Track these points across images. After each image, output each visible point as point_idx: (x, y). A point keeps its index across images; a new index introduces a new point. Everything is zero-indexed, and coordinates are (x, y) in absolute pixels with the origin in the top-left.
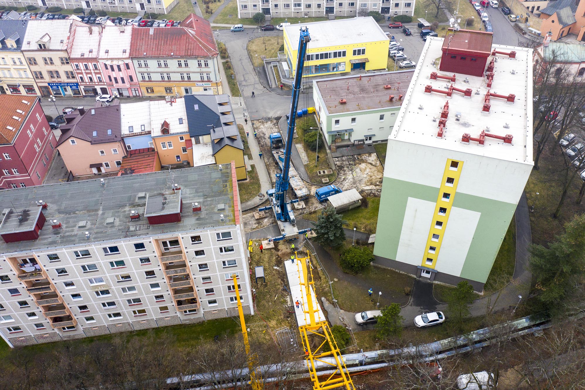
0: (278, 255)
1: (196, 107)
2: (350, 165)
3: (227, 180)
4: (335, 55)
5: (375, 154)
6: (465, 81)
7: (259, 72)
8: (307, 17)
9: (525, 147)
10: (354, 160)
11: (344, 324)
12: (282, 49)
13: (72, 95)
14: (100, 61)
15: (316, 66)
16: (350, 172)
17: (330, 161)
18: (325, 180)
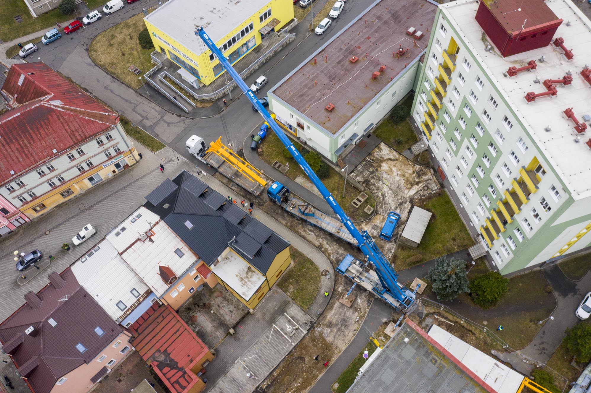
1: (189, 225)
2: (372, 173)
5: (382, 143)
6: (540, 61)
10: (372, 165)
11: (531, 364)
16: (381, 183)
17: (351, 181)
18: (368, 210)
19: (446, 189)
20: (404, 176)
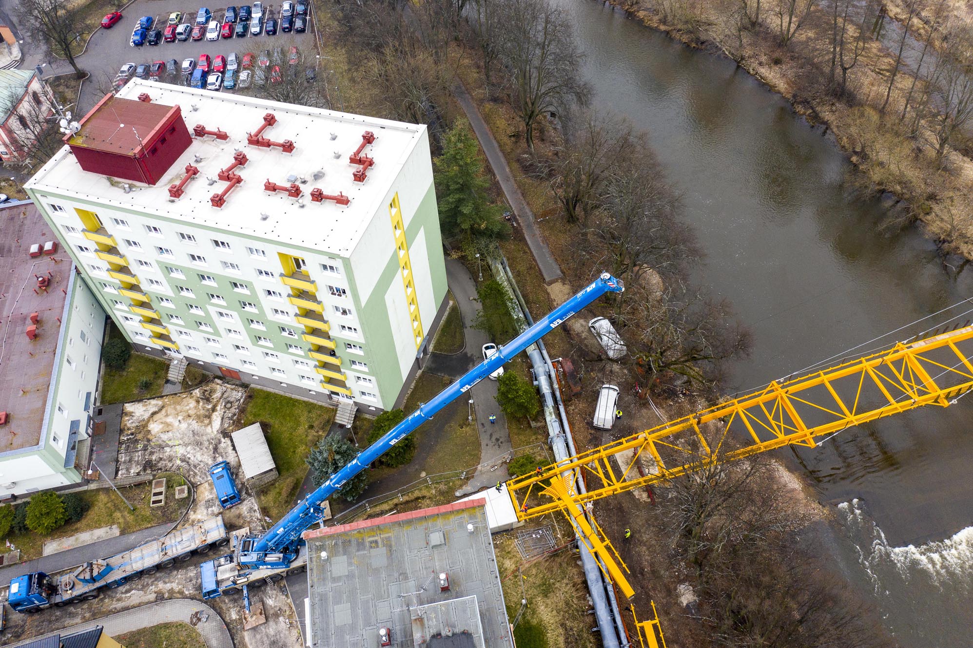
2: (145, 450)
5: (126, 405)
6: (199, 161)
10: (137, 441)
11: (501, 465)
16: (167, 449)
17: (126, 483)
18: (181, 493)
19: (252, 386)
20: (189, 416)
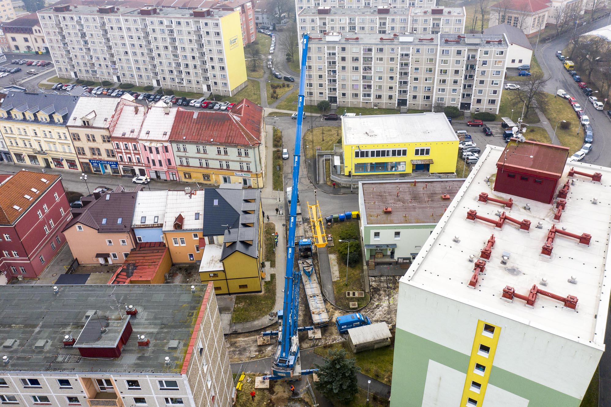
0: (271, 400)
1: (216, 202)
2: (388, 288)
3: (196, 307)
4: (394, 153)
6: (525, 208)
7: (309, 165)
8: (377, 108)
9: (596, 317)
10: (394, 283)
12: (340, 142)
13: (111, 174)
14: (140, 142)
15: (371, 164)
16: (387, 298)
17: (365, 281)
18: (353, 304)
